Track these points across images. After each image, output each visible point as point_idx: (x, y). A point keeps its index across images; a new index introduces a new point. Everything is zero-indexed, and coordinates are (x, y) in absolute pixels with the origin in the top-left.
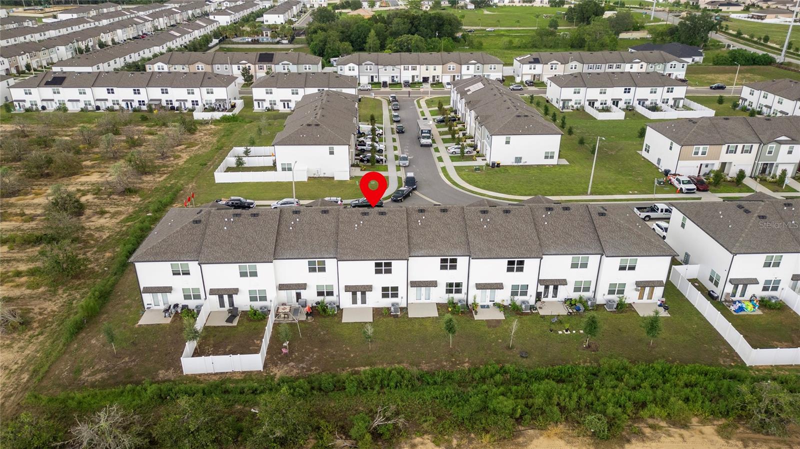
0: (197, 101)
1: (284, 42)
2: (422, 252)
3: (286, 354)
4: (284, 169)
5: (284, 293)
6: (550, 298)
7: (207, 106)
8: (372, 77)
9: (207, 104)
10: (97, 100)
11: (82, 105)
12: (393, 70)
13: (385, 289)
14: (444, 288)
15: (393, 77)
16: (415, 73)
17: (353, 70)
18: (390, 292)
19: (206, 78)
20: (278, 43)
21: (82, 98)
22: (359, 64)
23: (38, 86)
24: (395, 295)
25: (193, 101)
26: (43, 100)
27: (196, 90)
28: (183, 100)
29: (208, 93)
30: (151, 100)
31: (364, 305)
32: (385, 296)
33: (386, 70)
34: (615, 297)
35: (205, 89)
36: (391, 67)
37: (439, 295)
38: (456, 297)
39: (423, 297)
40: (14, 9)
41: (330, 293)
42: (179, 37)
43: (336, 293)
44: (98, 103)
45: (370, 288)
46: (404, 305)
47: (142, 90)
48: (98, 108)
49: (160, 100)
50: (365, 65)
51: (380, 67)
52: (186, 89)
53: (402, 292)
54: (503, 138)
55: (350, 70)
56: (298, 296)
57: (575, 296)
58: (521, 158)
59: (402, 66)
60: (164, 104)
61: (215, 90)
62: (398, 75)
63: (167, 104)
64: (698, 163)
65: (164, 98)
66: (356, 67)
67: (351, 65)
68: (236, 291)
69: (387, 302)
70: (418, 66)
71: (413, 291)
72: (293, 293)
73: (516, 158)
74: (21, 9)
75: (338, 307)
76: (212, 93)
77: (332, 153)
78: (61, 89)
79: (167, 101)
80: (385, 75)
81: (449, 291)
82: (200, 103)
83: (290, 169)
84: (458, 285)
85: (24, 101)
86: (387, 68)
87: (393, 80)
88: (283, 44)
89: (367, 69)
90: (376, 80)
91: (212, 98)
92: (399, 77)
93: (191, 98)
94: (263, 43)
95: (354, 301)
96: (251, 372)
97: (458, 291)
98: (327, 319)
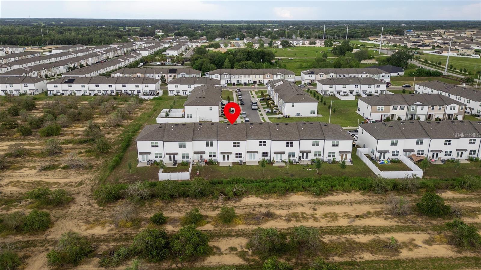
0: (140, 91)
1: (178, 64)
2: (252, 138)
3: (198, 175)
4: (188, 117)
5: (195, 155)
6: (305, 159)
7: (145, 93)
8: (227, 81)
9: (145, 92)
10: (90, 90)
11: (82, 93)
12: (238, 77)
13: (237, 154)
14: (261, 154)
15: (238, 81)
16: (249, 79)
17: (218, 77)
18: (238, 155)
19: (145, 79)
20: (175, 65)
21: (83, 89)
22: (221, 74)
23: (61, 83)
24: (241, 157)
25: (138, 91)
26: (63, 90)
27: (140, 85)
28: (133, 90)
29: (146, 87)
30: (117, 90)
31: (228, 161)
32: (237, 157)
33: (234, 77)
34: (331, 158)
35: (144, 85)
36: (237, 76)
37: (259, 157)
38: (266, 158)
39: (252, 158)
40: (26, 48)
41: (214, 156)
42: (123, 62)
43: (217, 156)
44: (91, 92)
45: (231, 153)
46: (244, 161)
47: (113, 85)
48: (90, 94)
49: (121, 90)
50: (224, 74)
51: (231, 76)
52: (135, 85)
53: (244, 155)
54: (291, 104)
55: (216, 77)
56: (201, 157)
57: (315, 158)
58: (299, 113)
59: (243, 75)
60: (123, 92)
61: (149, 85)
62: (241, 80)
63: (125, 92)
64: (380, 114)
65: (123, 89)
66: (219, 76)
67: (217, 75)
68: (177, 154)
69: (238, 160)
70: (251, 75)
71: (248, 155)
72: (199, 155)
73: (297, 113)
74: (30, 48)
75: (218, 162)
76: (148, 87)
77: (211, 110)
78: (72, 85)
79: (125, 91)
80: (234, 79)
81: (263, 156)
82: (141, 92)
83: (191, 117)
84: (267, 153)
85: (53, 90)
86: (235, 76)
87: (238, 82)
88: (178, 66)
89: (225, 77)
90: (229, 82)
91: (148, 89)
92: (241, 81)
93: (137, 89)
94: (167, 65)
95: (224, 159)
96: (185, 180)
97: (267, 156)
98: (213, 165)
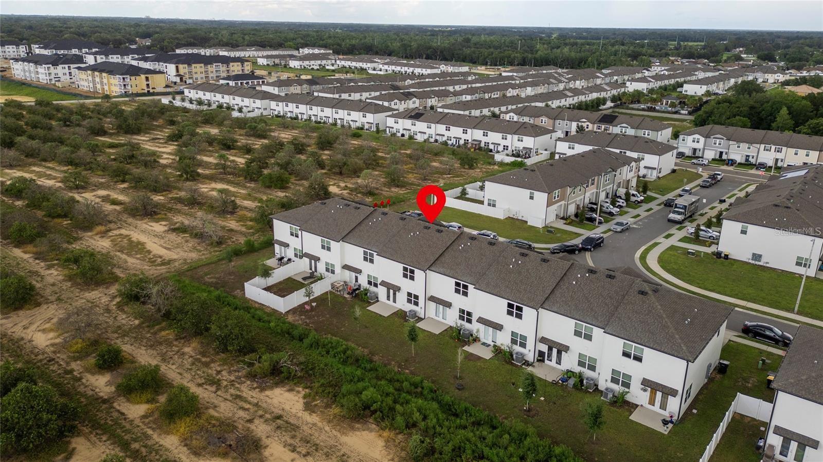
0: (507, 147)
1: (683, 112)
4: (489, 205)
5: (347, 272)
6: (553, 363)
7: (514, 152)
8: (721, 153)
9: (516, 150)
10: (437, 135)
11: (426, 137)
12: (749, 148)
13: (409, 295)
14: (457, 313)
15: (748, 156)
16: (780, 156)
17: (698, 142)
18: (413, 298)
19: (524, 126)
20: (676, 113)
21: (428, 131)
22: (707, 136)
23: (404, 118)
24: (416, 304)
25: (504, 146)
26: (404, 129)
27: (509, 136)
28: (496, 144)
29: (519, 140)
30: (474, 140)
31: (393, 304)
32: (409, 301)
33: (738, 147)
34: (617, 388)
35: (517, 136)
36: (747, 145)
38: (467, 326)
39: (439, 315)
41: (375, 285)
44: (438, 137)
45: (398, 289)
46: (421, 315)
47: (469, 131)
48: (436, 141)
49: (481, 141)
50: (714, 138)
51: (731, 142)
52: (501, 134)
53: (421, 302)
54: (739, 226)
55: (694, 141)
59: (763, 146)
60: (482, 145)
61: (525, 138)
62: (755, 155)
63: (485, 145)
65: (484, 139)
66: (702, 140)
67: (697, 136)
70: (784, 149)
71: (432, 305)
72: (354, 274)
73: (754, 255)
75: (376, 297)
76: (522, 141)
77: (532, 198)
78: (417, 123)
79: (485, 143)
80: (738, 153)
81: (461, 318)
82: (509, 148)
83: (494, 206)
84: (469, 314)
85: (393, 128)
86: (741, 145)
87: (747, 160)
88: (680, 114)
89: (715, 144)
90: (724, 157)
91: (521, 145)
92: (755, 158)
93: (503, 143)
94: (658, 111)
95: (388, 298)
97: (469, 321)
